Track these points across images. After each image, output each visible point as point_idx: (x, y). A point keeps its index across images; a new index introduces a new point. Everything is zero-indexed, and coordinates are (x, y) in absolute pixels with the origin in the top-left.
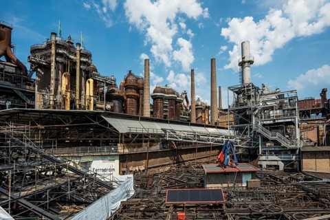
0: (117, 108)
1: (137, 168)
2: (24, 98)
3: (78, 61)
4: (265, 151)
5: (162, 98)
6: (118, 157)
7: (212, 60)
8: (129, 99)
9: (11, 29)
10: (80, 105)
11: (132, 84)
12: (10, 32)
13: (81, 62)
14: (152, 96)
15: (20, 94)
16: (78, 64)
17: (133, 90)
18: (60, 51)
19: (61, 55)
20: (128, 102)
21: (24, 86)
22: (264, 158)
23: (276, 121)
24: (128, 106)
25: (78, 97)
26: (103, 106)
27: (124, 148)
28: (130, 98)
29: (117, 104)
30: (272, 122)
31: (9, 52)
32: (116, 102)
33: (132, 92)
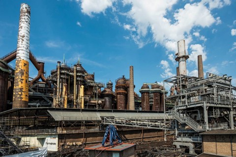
0: (107, 102)
1: (74, 144)
2: (48, 101)
3: (75, 76)
4: (180, 133)
5: (148, 92)
6: (57, 136)
7: (198, 56)
8: (118, 96)
9: (44, 63)
10: (77, 103)
11: (120, 85)
12: (43, 65)
13: (77, 76)
14: (140, 91)
15: (46, 99)
16: (75, 78)
17: (122, 89)
18: (63, 72)
19: (64, 74)
20: (118, 97)
21: (48, 94)
22: (179, 139)
23: (188, 107)
24: (118, 100)
25: (75, 98)
26: (96, 102)
27: (62, 130)
28: (120, 94)
29: (108, 100)
30: (185, 107)
31: (42, 76)
32: (107, 99)
33: (121, 91)
